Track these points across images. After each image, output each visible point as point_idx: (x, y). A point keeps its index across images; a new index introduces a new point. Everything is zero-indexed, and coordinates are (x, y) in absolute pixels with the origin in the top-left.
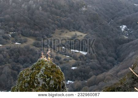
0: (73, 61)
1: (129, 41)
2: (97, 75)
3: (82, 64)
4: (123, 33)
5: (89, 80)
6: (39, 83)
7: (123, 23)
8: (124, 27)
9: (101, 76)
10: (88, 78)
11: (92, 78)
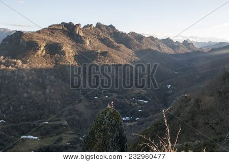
0: (139, 107)
1: (172, 94)
2: (153, 114)
3: (145, 108)
4: (169, 90)
5: (149, 117)
6: (106, 122)
7: (168, 84)
8: (170, 86)
9: (156, 115)
10: (149, 116)
11: (151, 117)
